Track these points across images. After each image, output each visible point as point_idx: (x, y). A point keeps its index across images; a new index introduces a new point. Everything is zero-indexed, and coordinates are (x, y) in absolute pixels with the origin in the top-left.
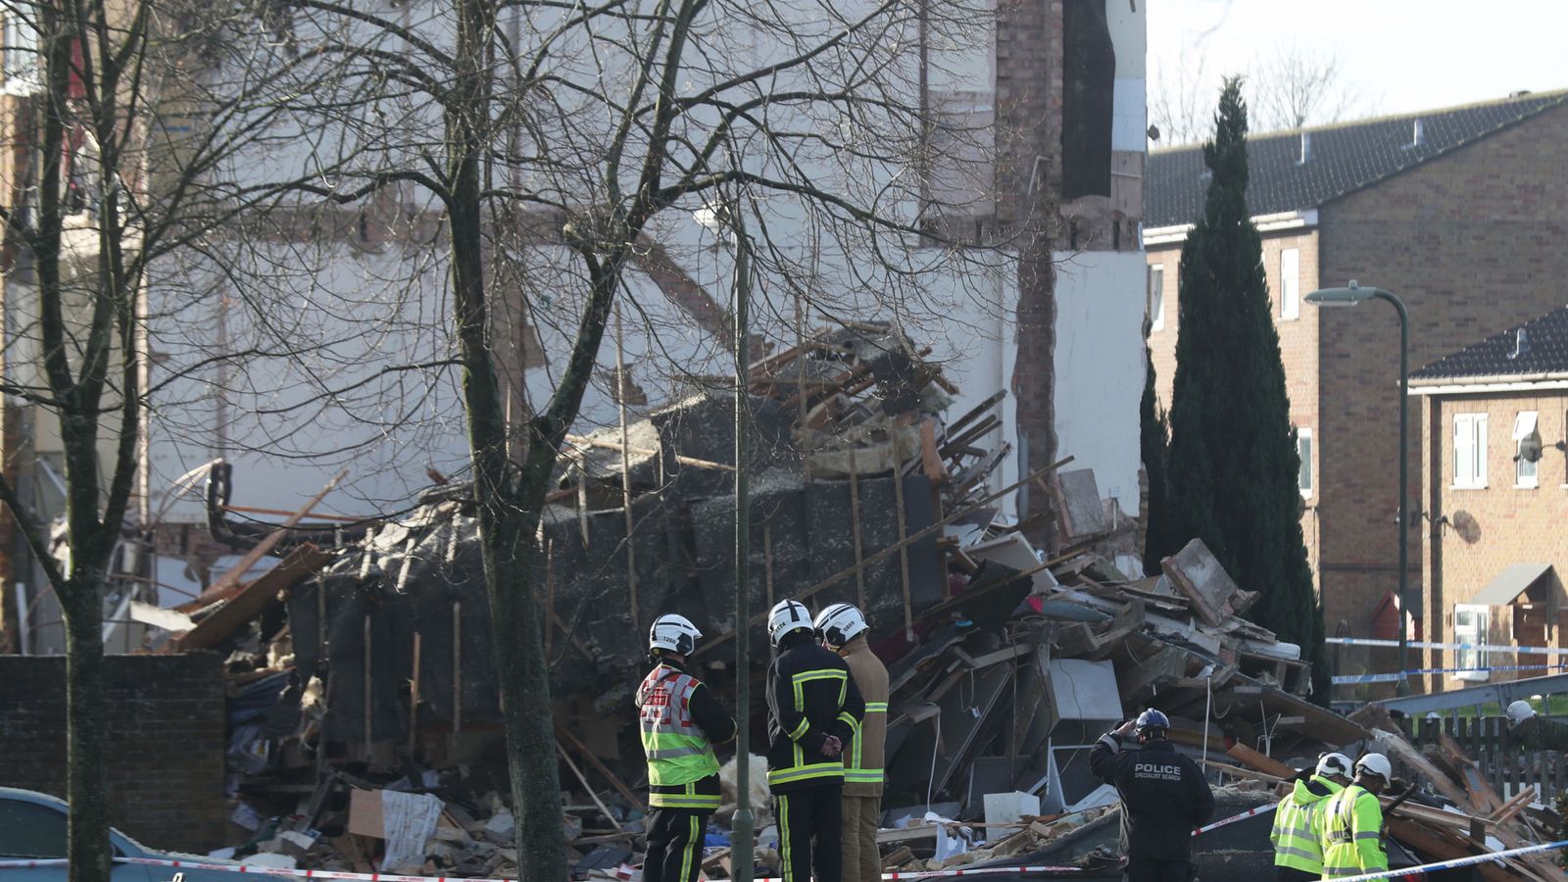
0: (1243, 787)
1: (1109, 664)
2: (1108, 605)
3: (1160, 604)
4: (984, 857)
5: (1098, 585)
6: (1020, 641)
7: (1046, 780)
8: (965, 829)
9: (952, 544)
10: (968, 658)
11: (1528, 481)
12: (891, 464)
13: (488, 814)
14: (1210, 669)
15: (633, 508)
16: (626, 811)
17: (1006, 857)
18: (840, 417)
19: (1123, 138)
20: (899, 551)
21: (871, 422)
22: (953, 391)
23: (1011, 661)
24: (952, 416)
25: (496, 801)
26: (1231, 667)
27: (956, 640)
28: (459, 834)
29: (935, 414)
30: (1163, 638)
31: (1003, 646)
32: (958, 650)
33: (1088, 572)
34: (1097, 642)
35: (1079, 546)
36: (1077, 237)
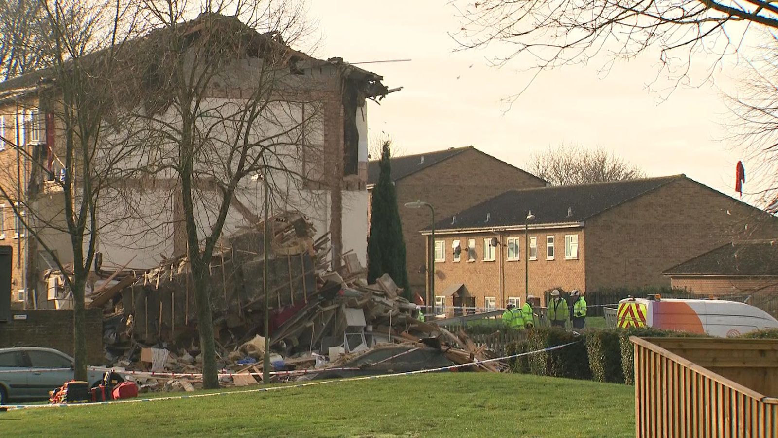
0: (405, 344)
1: (362, 309)
2: (361, 293)
3: (376, 292)
4: (332, 365)
5: (358, 287)
6: (336, 303)
7: (344, 343)
8: (324, 357)
9: (318, 275)
10: (322, 308)
11: (457, 260)
12: (299, 252)
13: (182, 355)
14: (391, 311)
15: (225, 265)
16: (222, 354)
17: (337, 365)
18: (283, 240)
19: (361, 158)
20: (302, 278)
21: (292, 240)
22: (315, 231)
23: (334, 309)
24: (315, 238)
25: (185, 351)
26: (397, 310)
27: (318, 303)
28: (175, 361)
29: (311, 237)
30: (377, 302)
31: (332, 304)
32: (319, 306)
33: (354, 283)
34: (359, 303)
35: (352, 276)
36: (349, 187)
